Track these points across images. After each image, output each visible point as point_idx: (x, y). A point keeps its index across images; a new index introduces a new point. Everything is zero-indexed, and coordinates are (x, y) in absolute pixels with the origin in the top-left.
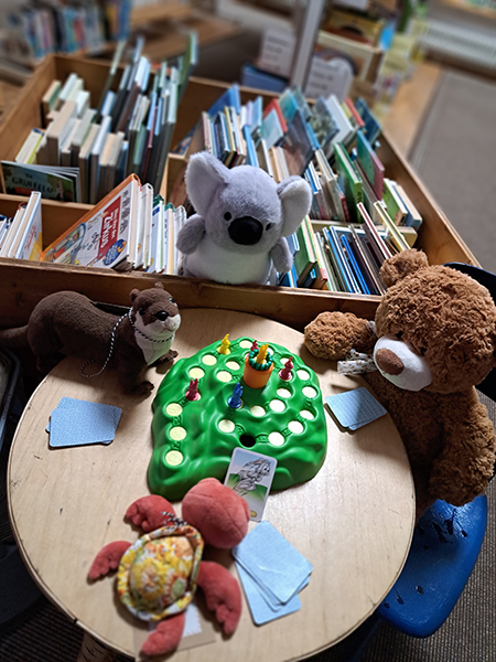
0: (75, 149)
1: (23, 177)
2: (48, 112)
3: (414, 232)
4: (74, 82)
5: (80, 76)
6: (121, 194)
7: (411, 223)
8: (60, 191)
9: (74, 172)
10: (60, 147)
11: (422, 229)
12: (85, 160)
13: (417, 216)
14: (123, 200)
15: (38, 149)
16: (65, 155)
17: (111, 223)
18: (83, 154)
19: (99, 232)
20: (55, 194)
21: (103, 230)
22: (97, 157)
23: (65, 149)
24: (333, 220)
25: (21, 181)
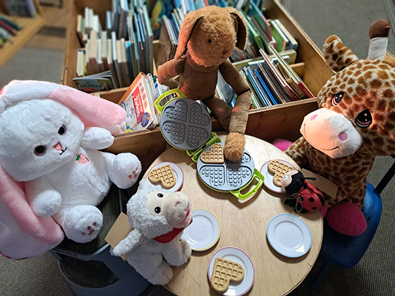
0: (105, 60)
1: (85, 83)
2: (82, 37)
3: (294, 52)
4: (89, 12)
5: (90, 8)
6: (138, 85)
7: (292, 47)
8: (105, 85)
9: (109, 74)
10: (97, 61)
11: (299, 49)
12: (111, 64)
13: (294, 42)
14: (140, 88)
15: (86, 64)
16: (101, 64)
17: (138, 103)
18: (109, 62)
19: (133, 108)
20: (103, 88)
21: (135, 107)
22: (117, 61)
23: (100, 62)
24: (248, 58)
25: (84, 86)
